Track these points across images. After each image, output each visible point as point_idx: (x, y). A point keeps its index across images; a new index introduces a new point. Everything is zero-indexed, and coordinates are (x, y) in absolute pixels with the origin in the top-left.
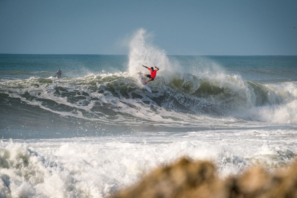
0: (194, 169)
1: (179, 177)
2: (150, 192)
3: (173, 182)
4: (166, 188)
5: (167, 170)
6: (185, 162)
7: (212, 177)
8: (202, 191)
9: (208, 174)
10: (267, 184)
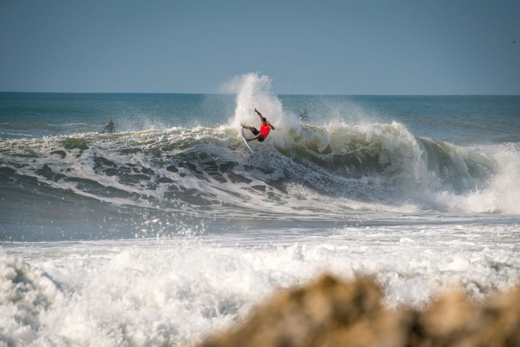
0: (345, 295)
1: (319, 307)
2: (269, 334)
3: (308, 317)
4: (296, 328)
5: (298, 296)
6: (329, 282)
7: (377, 308)
8: (360, 332)
9: (369, 303)
10: (473, 320)
